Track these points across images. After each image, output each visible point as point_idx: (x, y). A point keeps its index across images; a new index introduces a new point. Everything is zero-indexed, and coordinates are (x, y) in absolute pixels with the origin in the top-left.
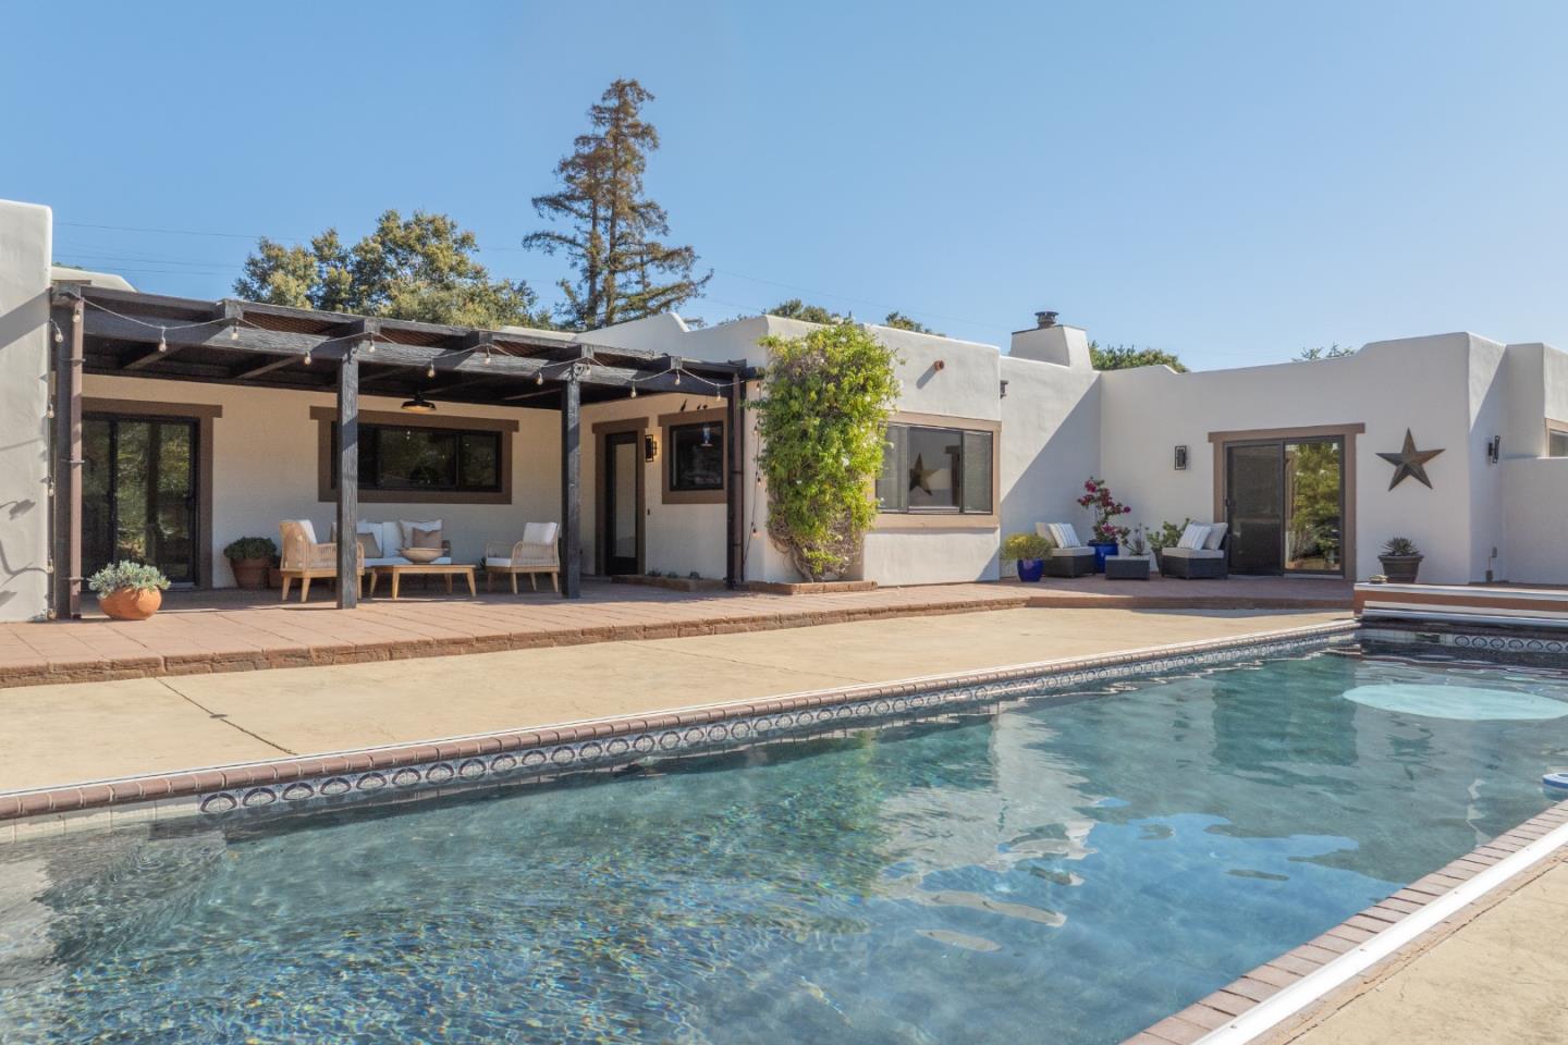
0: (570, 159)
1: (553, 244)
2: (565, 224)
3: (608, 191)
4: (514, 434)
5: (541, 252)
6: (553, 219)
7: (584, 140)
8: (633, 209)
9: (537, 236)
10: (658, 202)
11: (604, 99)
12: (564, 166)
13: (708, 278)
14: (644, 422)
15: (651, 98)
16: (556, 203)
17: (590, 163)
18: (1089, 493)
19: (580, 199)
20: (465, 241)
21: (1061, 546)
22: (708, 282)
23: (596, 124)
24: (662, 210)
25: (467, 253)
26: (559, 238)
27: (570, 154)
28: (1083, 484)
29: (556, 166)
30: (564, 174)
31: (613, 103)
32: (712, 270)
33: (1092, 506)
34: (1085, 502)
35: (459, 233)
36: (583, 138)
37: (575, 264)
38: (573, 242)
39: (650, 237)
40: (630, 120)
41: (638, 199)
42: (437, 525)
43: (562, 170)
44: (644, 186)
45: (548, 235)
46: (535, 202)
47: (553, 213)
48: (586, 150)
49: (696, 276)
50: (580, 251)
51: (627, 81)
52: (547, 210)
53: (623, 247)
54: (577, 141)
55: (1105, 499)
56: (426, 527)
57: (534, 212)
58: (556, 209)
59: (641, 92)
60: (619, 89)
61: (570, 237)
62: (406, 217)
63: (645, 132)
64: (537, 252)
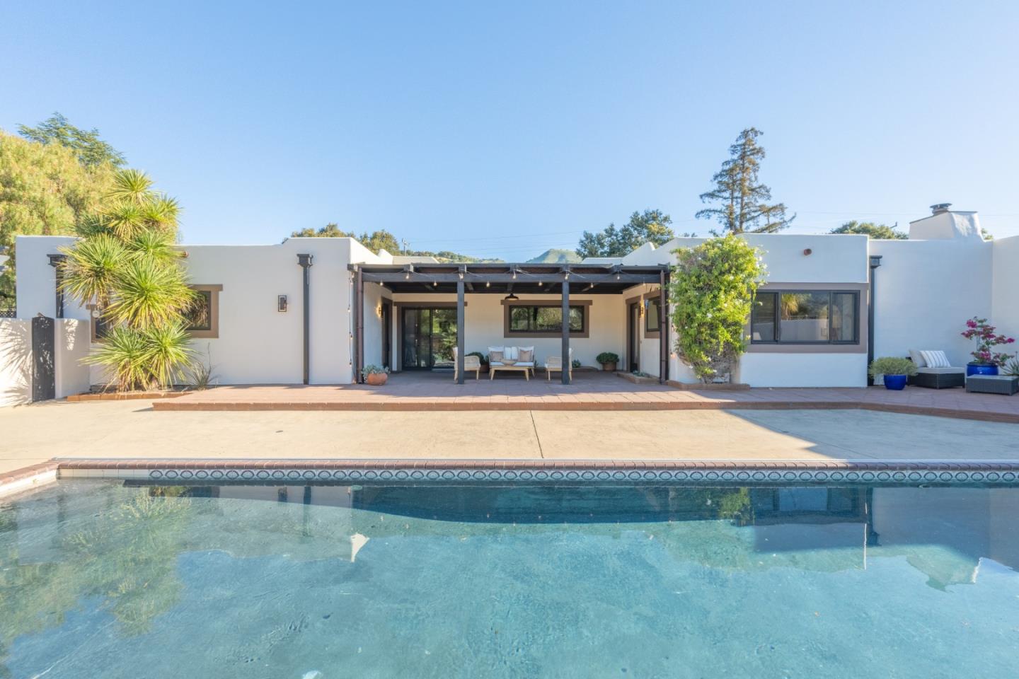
0: (719, 173)
1: (710, 214)
2: (718, 204)
3: (740, 184)
4: (590, 306)
5: (704, 218)
6: (710, 202)
7: (727, 163)
8: (753, 190)
9: (702, 212)
10: (766, 185)
11: (737, 140)
12: (716, 177)
13: (794, 217)
14: (639, 298)
15: (762, 133)
16: (711, 195)
17: (730, 172)
18: (971, 328)
19: (724, 191)
20: (666, 219)
21: (930, 366)
22: (794, 220)
23: (733, 154)
24: (768, 188)
25: (666, 224)
26: (714, 211)
27: (718, 171)
28: (966, 322)
29: (712, 178)
30: (716, 181)
31: (743, 141)
32: (796, 214)
33: (974, 337)
34: (968, 335)
35: (664, 215)
36: (726, 162)
37: (721, 222)
38: (720, 212)
39: (761, 202)
40: (751, 147)
41: (755, 185)
42: (532, 348)
43: (715, 179)
44: (758, 178)
45: (707, 210)
46: (701, 196)
47: (710, 200)
48: (727, 167)
49: (787, 218)
50: (722, 215)
51: (750, 129)
52: (707, 199)
53: (747, 210)
54: (723, 164)
55: (987, 333)
56: (525, 349)
57: (700, 201)
58: (712, 198)
59: (756, 132)
60: (745, 134)
61: (719, 209)
62: (642, 214)
63: (759, 151)
64: (702, 219)
